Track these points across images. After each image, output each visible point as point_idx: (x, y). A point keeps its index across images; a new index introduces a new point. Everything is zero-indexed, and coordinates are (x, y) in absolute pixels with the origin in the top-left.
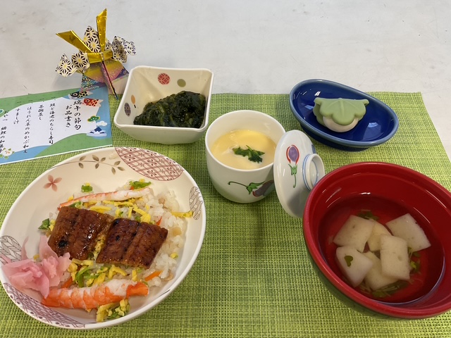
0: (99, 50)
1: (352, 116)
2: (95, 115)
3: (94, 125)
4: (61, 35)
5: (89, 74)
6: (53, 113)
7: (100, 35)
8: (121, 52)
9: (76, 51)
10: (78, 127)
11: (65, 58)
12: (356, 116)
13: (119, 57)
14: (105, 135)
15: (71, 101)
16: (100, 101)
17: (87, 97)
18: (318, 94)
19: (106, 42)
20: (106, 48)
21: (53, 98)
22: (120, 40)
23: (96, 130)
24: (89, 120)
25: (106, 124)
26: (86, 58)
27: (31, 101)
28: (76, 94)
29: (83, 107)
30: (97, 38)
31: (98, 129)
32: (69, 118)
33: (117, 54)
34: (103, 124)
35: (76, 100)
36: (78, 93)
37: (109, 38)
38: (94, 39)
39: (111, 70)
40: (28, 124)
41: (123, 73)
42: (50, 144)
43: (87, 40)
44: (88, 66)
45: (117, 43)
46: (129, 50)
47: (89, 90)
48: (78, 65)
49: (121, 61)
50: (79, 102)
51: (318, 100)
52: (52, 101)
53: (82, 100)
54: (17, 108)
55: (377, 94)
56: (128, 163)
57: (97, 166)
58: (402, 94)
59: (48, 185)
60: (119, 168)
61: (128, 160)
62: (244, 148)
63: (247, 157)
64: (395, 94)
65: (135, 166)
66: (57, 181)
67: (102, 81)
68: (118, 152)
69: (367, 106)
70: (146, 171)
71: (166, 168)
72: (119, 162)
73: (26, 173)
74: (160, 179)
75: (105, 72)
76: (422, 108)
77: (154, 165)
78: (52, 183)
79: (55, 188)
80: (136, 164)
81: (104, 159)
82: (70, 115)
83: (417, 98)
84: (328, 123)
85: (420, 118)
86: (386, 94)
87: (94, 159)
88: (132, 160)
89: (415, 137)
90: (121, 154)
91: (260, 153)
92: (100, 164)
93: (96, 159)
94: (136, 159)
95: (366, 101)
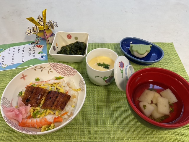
0: (43, 25)
1: (145, 51)
2: (41, 51)
3: (41, 55)
4: (28, 19)
5: (39, 35)
6: (24, 50)
7: (44, 19)
8: (52, 26)
9: (34, 25)
10: (34, 56)
11: (29, 28)
12: (147, 51)
13: (51, 28)
14: (45, 59)
15: (31, 46)
16: (43, 46)
17: (38, 44)
18: (131, 42)
19: (46, 22)
20: (46, 24)
21: (23, 45)
22: (52, 21)
23: (41, 57)
24: (39, 53)
25: (45, 55)
26: (38, 28)
27: (15, 46)
28: (33, 43)
29: (36, 48)
30: (42, 20)
31: (42, 57)
32: (30, 52)
33: (50, 27)
34: (44, 55)
35: (33, 45)
36: (34, 42)
37: (47, 20)
38: (41, 20)
39: (48, 33)
40: (13, 55)
41: (52, 35)
42: (23, 63)
43: (38, 21)
44: (38, 31)
45: (50, 22)
46: (55, 25)
47: (39, 42)
48: (34, 31)
49: (52, 30)
50: (35, 46)
51: (131, 45)
52: (23, 46)
53: (36, 45)
54: (9, 48)
55: (155, 43)
56: (54, 69)
57: (42, 70)
58: (165, 43)
59: (22, 78)
60: (51, 71)
61: (54, 68)
62: (102, 63)
63: (103, 67)
64: (163, 43)
65: (57, 71)
66: (25, 76)
67: (44, 38)
68: (51, 64)
69: (151, 47)
70: (62, 73)
71: (70, 71)
72: (51, 69)
73: (12, 74)
74: (68, 76)
75: (45, 34)
76: (174, 49)
77: (65, 70)
78: (23, 77)
79: (24, 79)
80: (58, 69)
81: (45, 67)
82: (31, 51)
83: (171, 45)
84: (135, 54)
85: (173, 53)
86: (159, 43)
87: (41, 67)
88: (56, 68)
89: (171, 60)
90: (52, 65)
91: (108, 65)
92: (43, 70)
93: (42, 68)
94: (58, 67)
95: (151, 45)
